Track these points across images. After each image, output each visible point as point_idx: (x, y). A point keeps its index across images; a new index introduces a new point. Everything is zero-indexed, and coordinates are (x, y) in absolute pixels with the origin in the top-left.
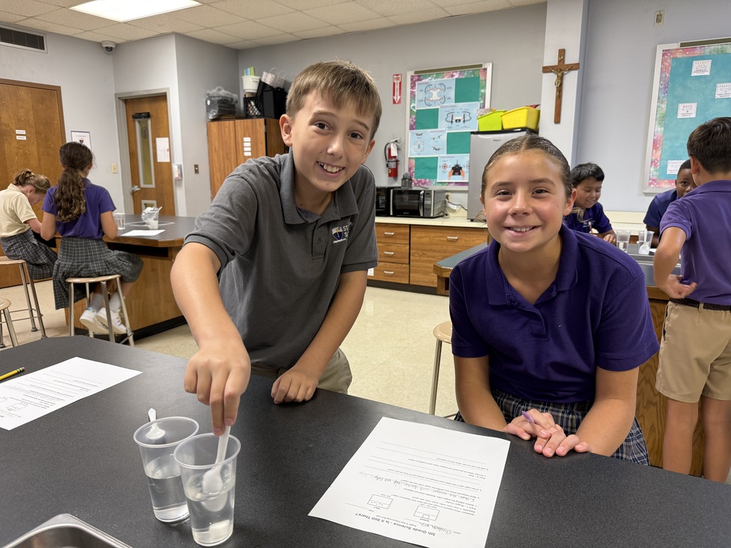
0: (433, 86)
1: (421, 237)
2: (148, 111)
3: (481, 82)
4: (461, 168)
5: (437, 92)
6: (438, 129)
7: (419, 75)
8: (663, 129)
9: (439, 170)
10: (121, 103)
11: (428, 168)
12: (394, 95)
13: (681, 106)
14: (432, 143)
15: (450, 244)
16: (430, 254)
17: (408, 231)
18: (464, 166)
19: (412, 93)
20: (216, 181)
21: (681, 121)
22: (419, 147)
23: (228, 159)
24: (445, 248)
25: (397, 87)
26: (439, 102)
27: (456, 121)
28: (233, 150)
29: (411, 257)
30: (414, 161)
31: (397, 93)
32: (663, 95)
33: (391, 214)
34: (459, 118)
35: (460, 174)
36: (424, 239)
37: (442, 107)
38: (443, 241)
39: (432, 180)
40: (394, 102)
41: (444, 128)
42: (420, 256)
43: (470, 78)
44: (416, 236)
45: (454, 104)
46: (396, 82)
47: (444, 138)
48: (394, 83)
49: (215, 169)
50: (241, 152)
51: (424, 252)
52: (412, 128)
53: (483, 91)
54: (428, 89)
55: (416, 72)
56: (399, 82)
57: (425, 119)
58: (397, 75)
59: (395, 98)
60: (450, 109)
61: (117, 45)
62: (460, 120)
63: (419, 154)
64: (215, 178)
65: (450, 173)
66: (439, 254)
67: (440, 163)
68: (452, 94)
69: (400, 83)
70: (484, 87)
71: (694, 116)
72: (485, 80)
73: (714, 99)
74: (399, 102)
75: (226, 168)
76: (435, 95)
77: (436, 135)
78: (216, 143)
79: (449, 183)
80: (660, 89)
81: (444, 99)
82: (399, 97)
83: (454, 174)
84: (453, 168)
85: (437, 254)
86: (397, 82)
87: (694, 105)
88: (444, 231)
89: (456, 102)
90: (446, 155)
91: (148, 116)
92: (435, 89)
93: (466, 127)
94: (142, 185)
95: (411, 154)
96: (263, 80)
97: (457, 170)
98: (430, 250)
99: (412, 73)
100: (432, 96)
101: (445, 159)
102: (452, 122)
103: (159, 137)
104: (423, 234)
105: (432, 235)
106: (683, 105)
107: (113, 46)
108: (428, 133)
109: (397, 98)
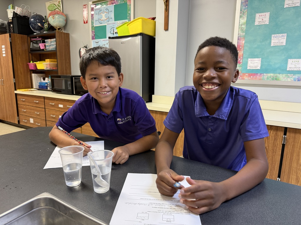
0: (103, 10)
3: (128, 6)
5: (104, 14)
7: (95, 4)
8: (244, 34)
13: (257, 15)
19: (92, 16)
21: (258, 27)
26: (106, 21)
27: (116, 33)
31: (85, 17)
32: (244, 7)
33: (74, 93)
37: (107, 24)
40: (84, 23)
43: (122, 4)
46: (84, 9)
50: (1, 54)
52: (93, 38)
53: (129, 12)
54: (100, 13)
56: (86, 9)
57: (99, 33)
58: (85, 5)
59: (84, 20)
60: (111, 25)
68: (112, 15)
70: (130, 10)
71: (267, 23)
72: (130, 5)
73: (283, 9)
74: (87, 22)
76: (104, 16)
77: (106, 43)
80: (242, 3)
81: (109, 19)
87: (268, 14)
89: (115, 21)
92: (104, 12)
96: (15, 11)
99: (91, 3)
100: (102, 18)
102: (113, 34)
106: (259, 14)
108: (102, 41)
109: (86, 20)
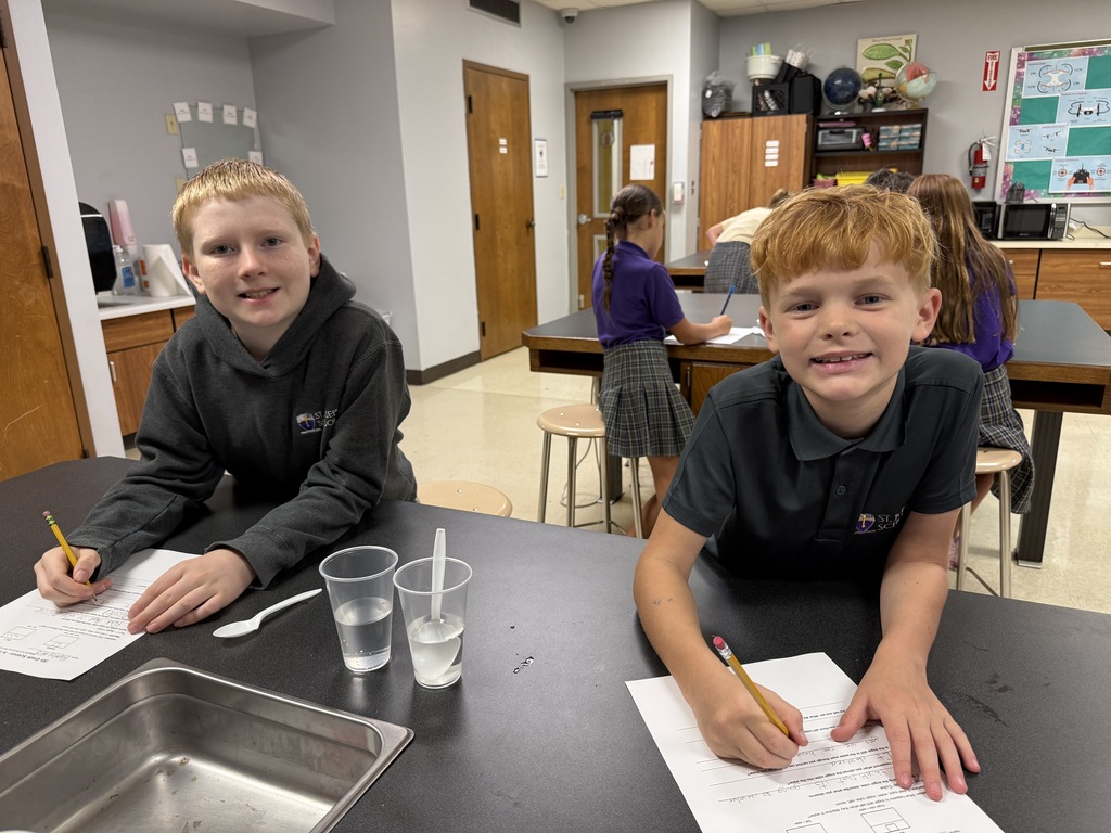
0: (1053, 68)
1: (1057, 265)
2: (619, 107)
4: (1088, 174)
5: (1058, 75)
6: (1056, 124)
7: (1033, 53)
9: (1054, 178)
10: (572, 96)
11: (1035, 175)
12: (985, 79)
14: (1046, 142)
15: (1102, 271)
16: (1070, 286)
17: (1037, 257)
18: (1093, 172)
19: (1019, 76)
20: (709, 204)
22: (1023, 148)
23: (734, 172)
24: (1094, 277)
25: (992, 68)
26: (1060, 88)
27: (1085, 113)
28: (745, 160)
29: (1038, 292)
30: (1013, 167)
31: (991, 76)
33: (1001, 236)
34: (1091, 109)
35: (1085, 182)
36: (1063, 267)
37: (1063, 95)
38: (1093, 268)
39: (1038, 191)
40: (985, 88)
41: (1064, 123)
42: (1052, 289)
44: (1047, 265)
45: (1084, 90)
46: (990, 61)
47: (1065, 135)
48: (987, 64)
49: (709, 188)
50: (760, 161)
51: (1060, 285)
52: (1013, 122)
54: (1044, 71)
55: (1027, 49)
56: (994, 61)
57: (1036, 111)
58: (993, 53)
59: (987, 83)
60: (1077, 98)
61: (581, 13)
62: (1091, 112)
63: (1022, 157)
64: (709, 200)
65: (1069, 181)
66: (1085, 286)
67: (1055, 168)
68: (1082, 77)
69: (997, 64)
74: (994, 88)
75: (730, 185)
76: (1055, 79)
77: (1051, 132)
78: (715, 150)
79: (1067, 194)
81: (1069, 84)
82: (993, 82)
83: (1076, 182)
84: (1075, 175)
85: (1080, 286)
86: (992, 63)
88: (1095, 256)
89: (1087, 88)
90: (1065, 157)
91: (619, 114)
92: (1056, 70)
93: (1100, 120)
94: (597, 214)
95: (1009, 157)
96: (787, 61)
97: (1081, 177)
98: (1069, 282)
99: (1021, 50)
100: (1049, 81)
101: (1065, 163)
102: (1078, 114)
103: (637, 143)
104: (1060, 261)
105: (1076, 261)
107: (575, 15)
108: (1039, 129)
109: (990, 82)
